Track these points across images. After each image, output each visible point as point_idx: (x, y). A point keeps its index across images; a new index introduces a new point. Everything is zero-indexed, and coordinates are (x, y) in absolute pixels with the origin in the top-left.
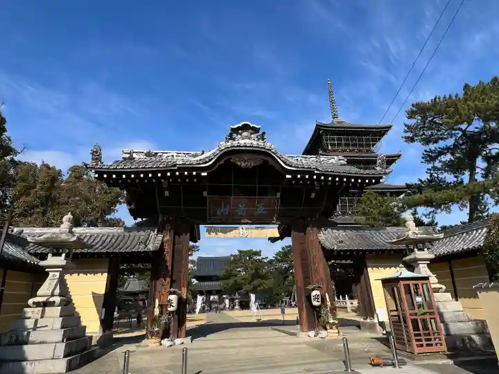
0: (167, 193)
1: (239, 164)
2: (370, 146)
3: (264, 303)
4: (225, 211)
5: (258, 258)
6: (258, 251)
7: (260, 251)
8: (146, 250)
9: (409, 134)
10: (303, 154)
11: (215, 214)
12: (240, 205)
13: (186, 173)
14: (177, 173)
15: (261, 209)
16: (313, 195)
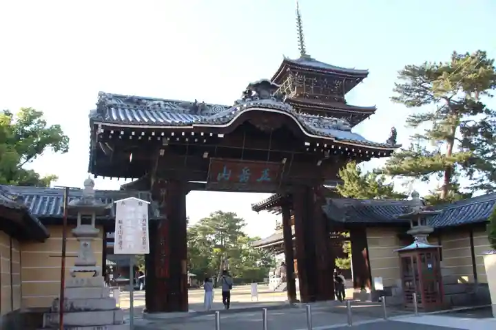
0: (162, 152)
1: (258, 126)
4: (226, 177)
9: (398, 95)
11: (215, 179)
12: (243, 170)
13: (202, 134)
14: (193, 134)
15: (265, 176)
16: (319, 163)
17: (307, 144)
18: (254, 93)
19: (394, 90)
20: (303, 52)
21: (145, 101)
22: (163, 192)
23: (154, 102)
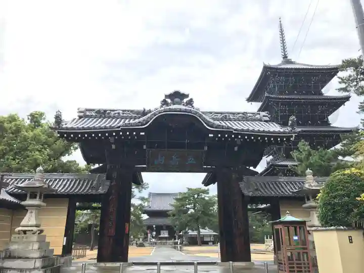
0: (113, 147)
1: (170, 125)
3: (213, 240)
4: (161, 162)
5: (206, 195)
8: (97, 193)
13: (128, 133)
14: (121, 134)
15: (191, 160)
16: (236, 149)
17: (211, 135)
18: (169, 101)
19: (340, 83)
20: (285, 57)
21: (109, 112)
22: (115, 175)
23: (115, 112)
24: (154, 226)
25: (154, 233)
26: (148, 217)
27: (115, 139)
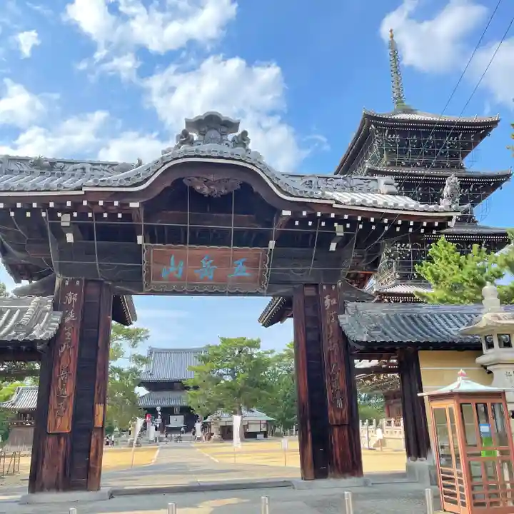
0: (70, 238)
1: (199, 188)
2: (457, 156)
3: (264, 430)
4: (177, 273)
5: (255, 351)
6: (255, 339)
7: (259, 341)
8: (27, 338)
10: (336, 173)
11: (158, 277)
12: (203, 261)
13: (101, 203)
14: (85, 203)
15: (241, 270)
16: (333, 247)
17: (286, 213)
18: (195, 136)
20: (399, 101)
21: (62, 164)
22: (72, 298)
23: (75, 165)
24: (158, 409)
25: (159, 420)
26: (148, 392)
27: (72, 217)
